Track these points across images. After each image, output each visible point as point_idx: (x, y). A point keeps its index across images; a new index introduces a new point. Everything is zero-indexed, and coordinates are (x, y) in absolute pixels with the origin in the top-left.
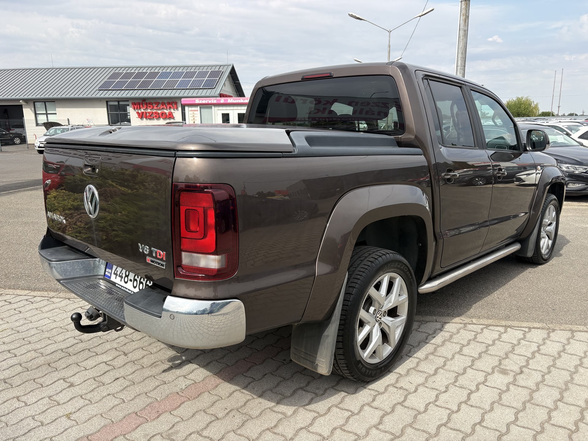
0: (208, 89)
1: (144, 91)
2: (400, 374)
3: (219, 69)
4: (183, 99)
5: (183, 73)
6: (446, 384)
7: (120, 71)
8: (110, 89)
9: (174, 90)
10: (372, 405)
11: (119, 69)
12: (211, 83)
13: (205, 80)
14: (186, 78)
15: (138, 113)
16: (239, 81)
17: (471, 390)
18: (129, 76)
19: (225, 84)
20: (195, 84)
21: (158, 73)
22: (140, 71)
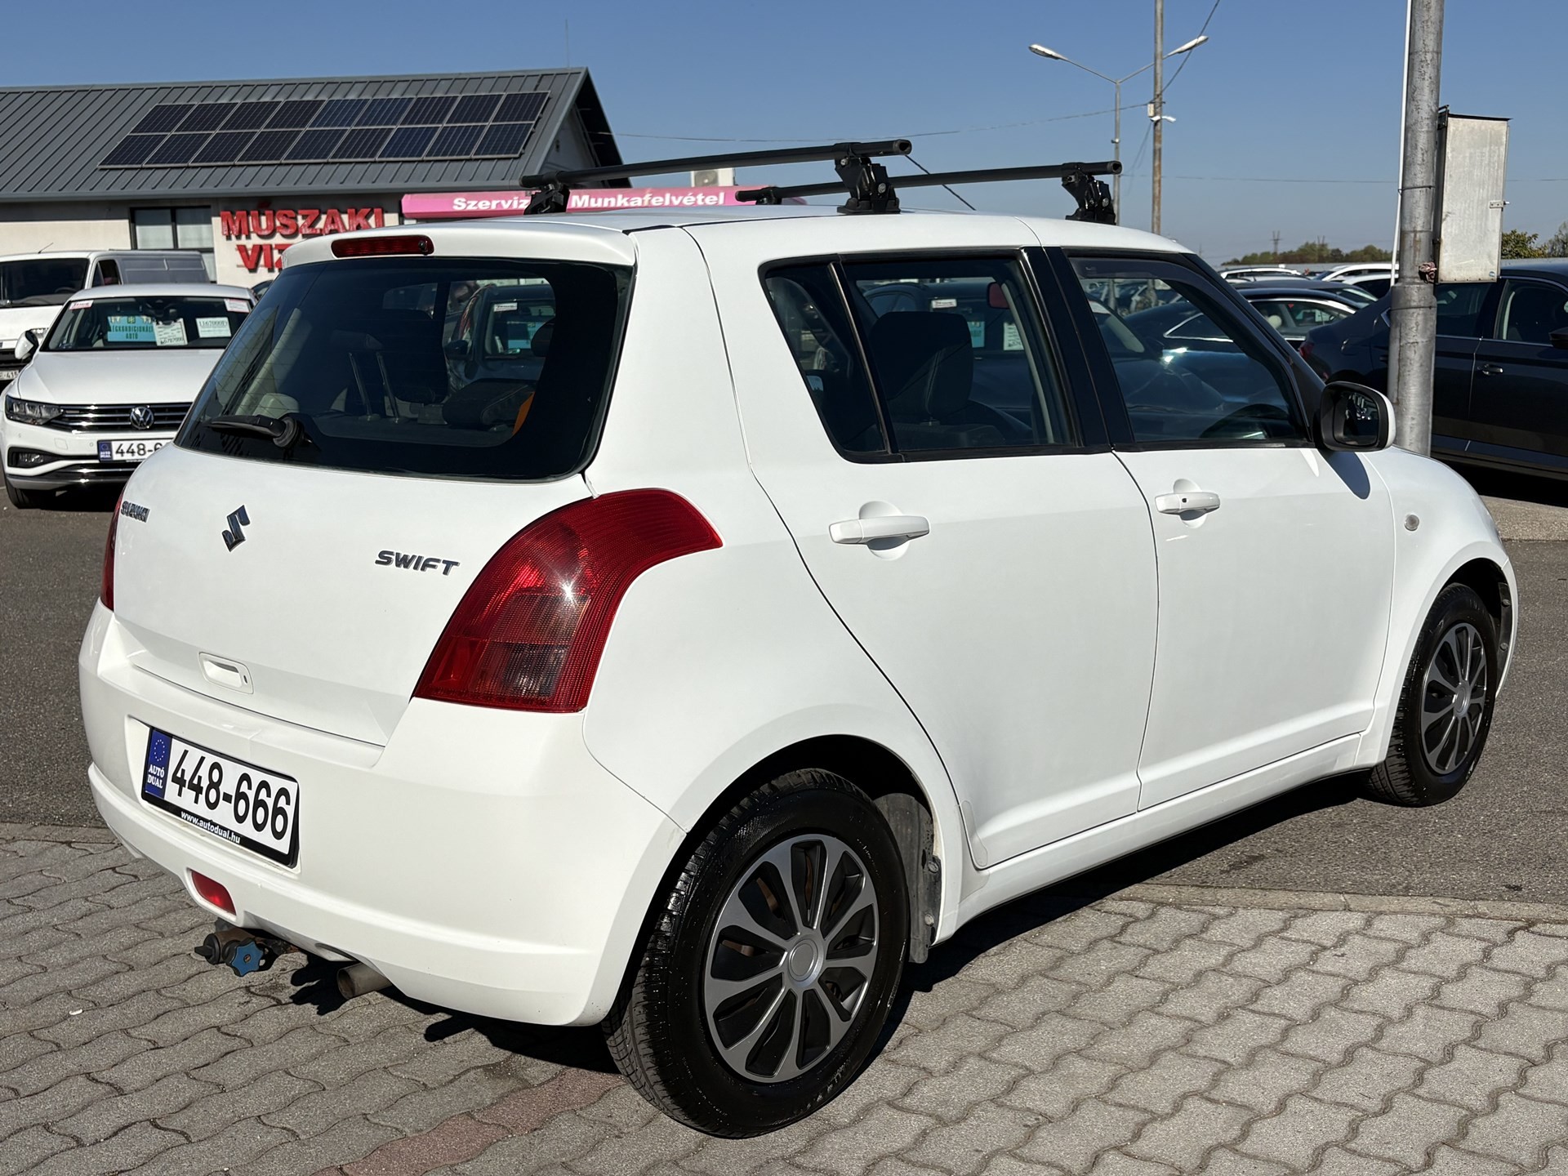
0: (499, 159)
1: (267, 171)
2: (1224, 1062)
3: (535, 89)
4: (405, 198)
5: (402, 103)
6: (1383, 1092)
7: (181, 102)
8: (143, 165)
9: (373, 166)
10: (1134, 1149)
11: (178, 92)
12: (507, 141)
13: (486, 129)
14: (418, 123)
15: (242, 249)
16: (607, 129)
17: (1468, 1109)
18: (212, 115)
19: (558, 141)
20: (451, 143)
21: (316, 104)
22: (253, 100)
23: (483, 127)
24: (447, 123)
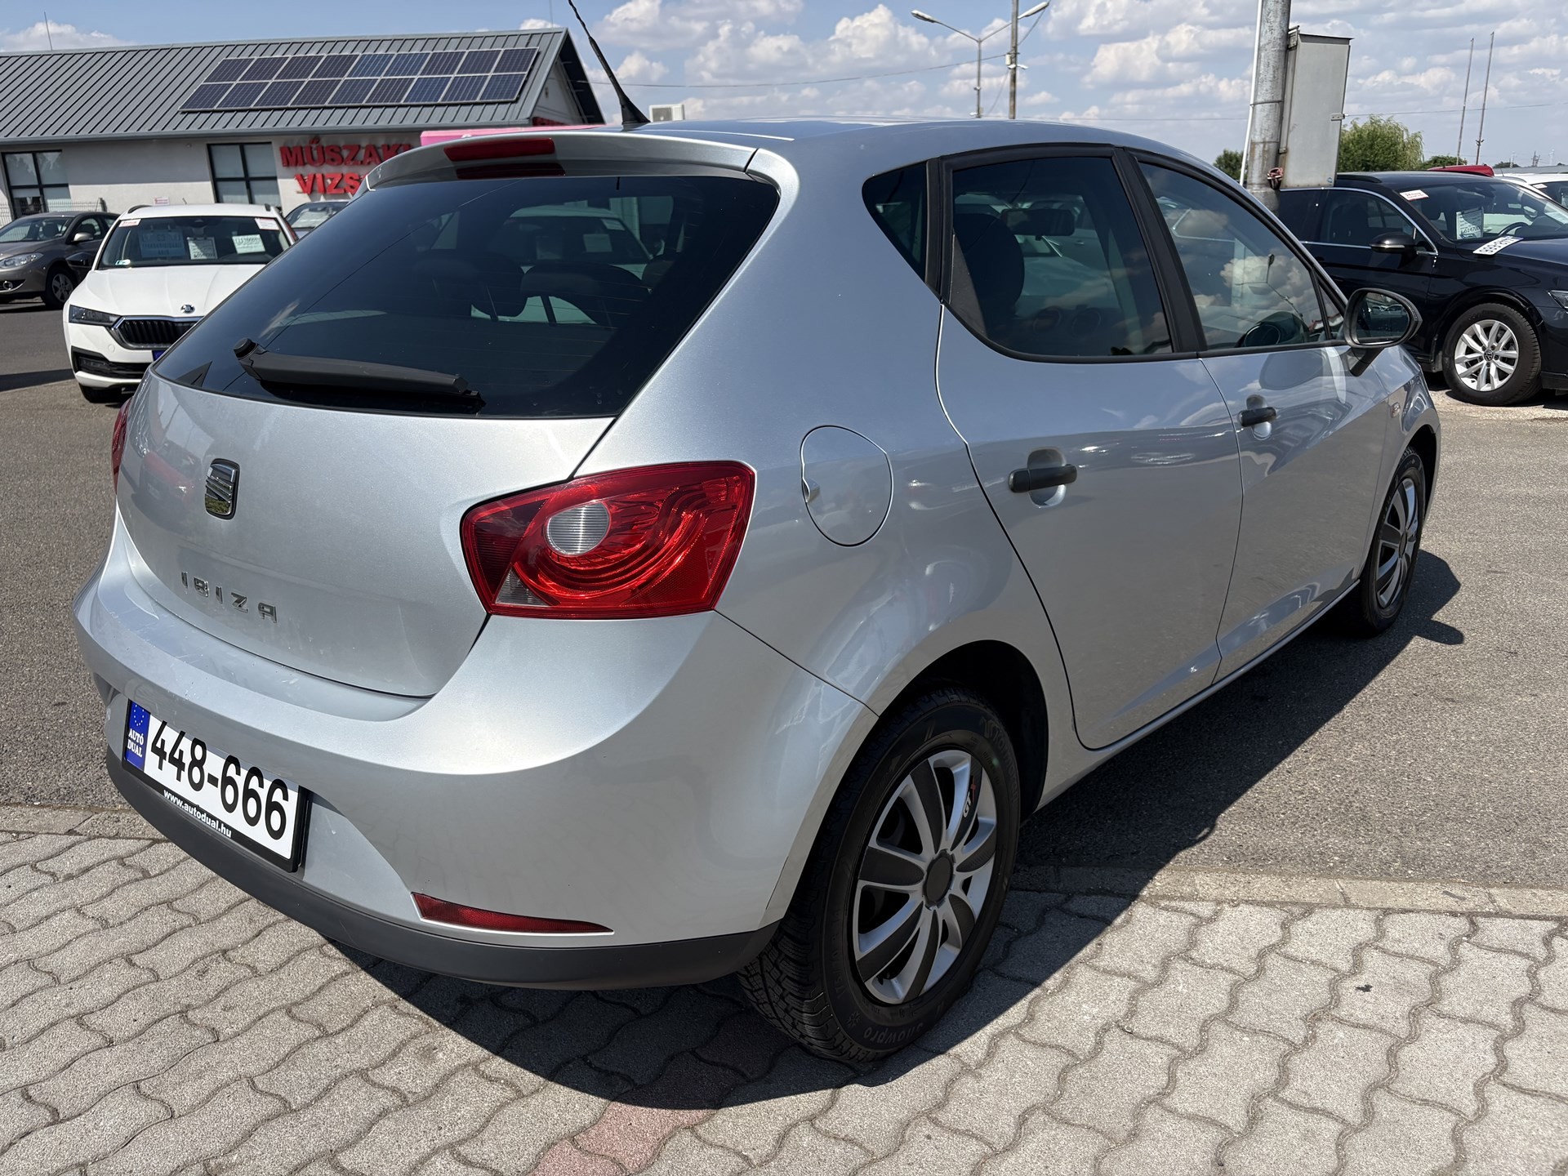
0: (499, 103)
1: (315, 113)
3: (527, 46)
4: (424, 134)
5: (423, 57)
7: (244, 57)
8: (215, 108)
9: (400, 109)
11: (240, 49)
12: (505, 88)
13: (489, 78)
14: (434, 74)
15: (301, 179)
16: (584, 77)
18: (268, 68)
19: (546, 89)
20: (461, 90)
21: (352, 58)
22: (301, 54)
23: (487, 76)
24: (458, 73)
